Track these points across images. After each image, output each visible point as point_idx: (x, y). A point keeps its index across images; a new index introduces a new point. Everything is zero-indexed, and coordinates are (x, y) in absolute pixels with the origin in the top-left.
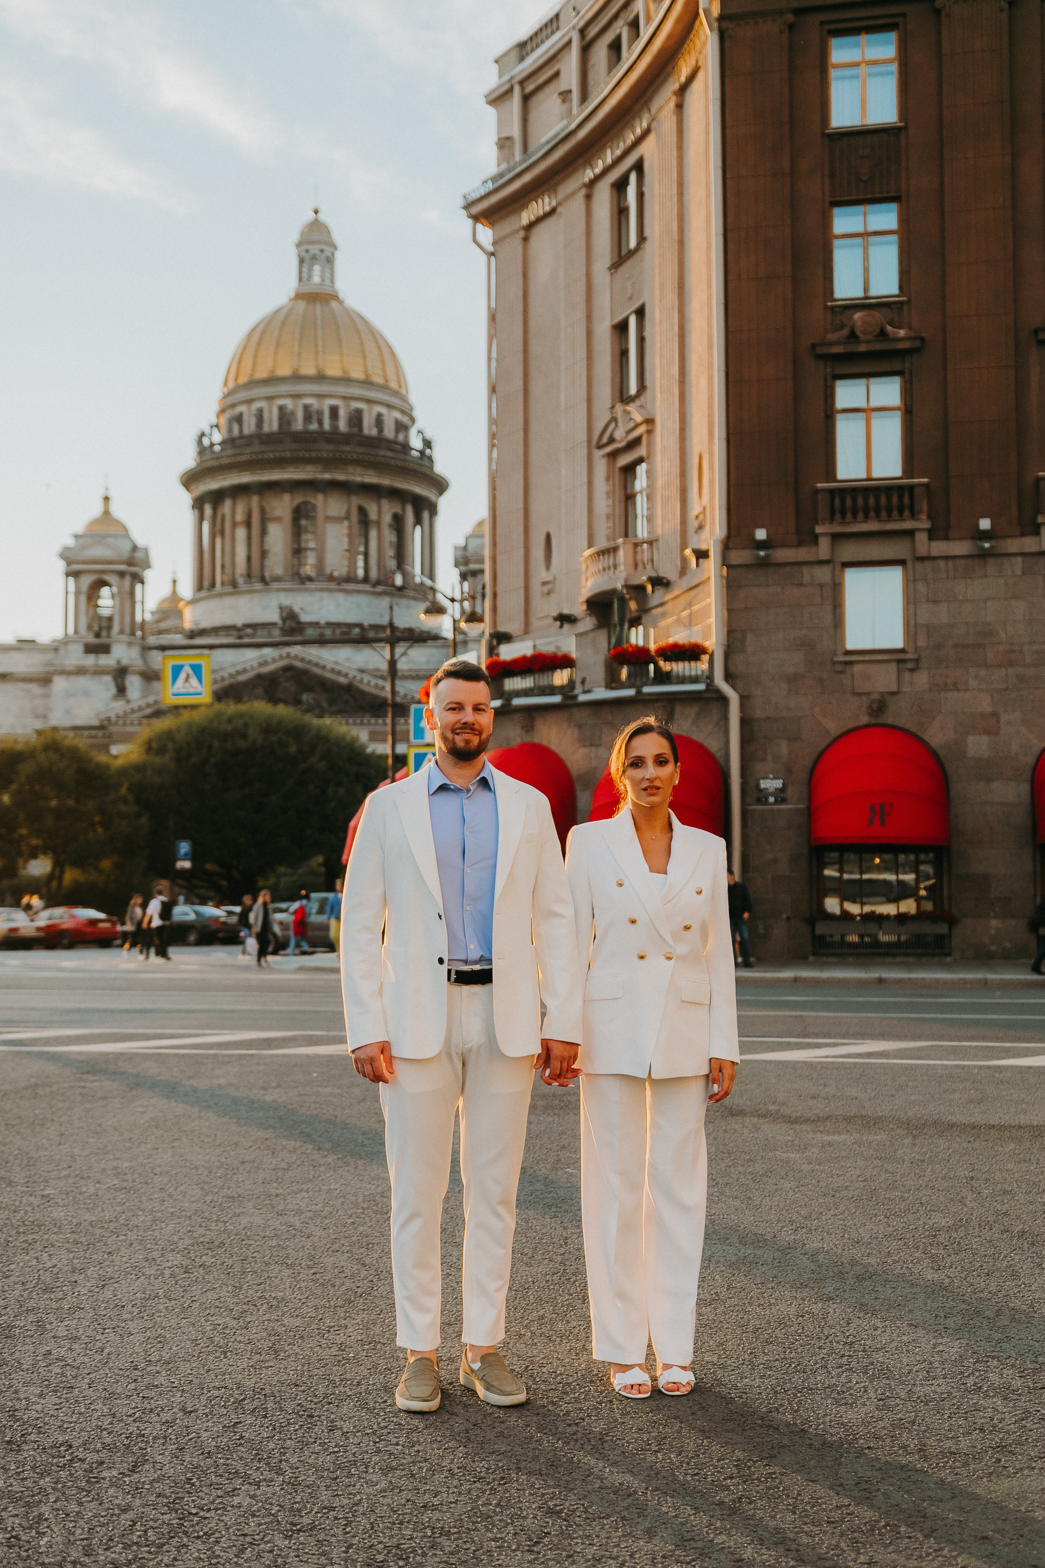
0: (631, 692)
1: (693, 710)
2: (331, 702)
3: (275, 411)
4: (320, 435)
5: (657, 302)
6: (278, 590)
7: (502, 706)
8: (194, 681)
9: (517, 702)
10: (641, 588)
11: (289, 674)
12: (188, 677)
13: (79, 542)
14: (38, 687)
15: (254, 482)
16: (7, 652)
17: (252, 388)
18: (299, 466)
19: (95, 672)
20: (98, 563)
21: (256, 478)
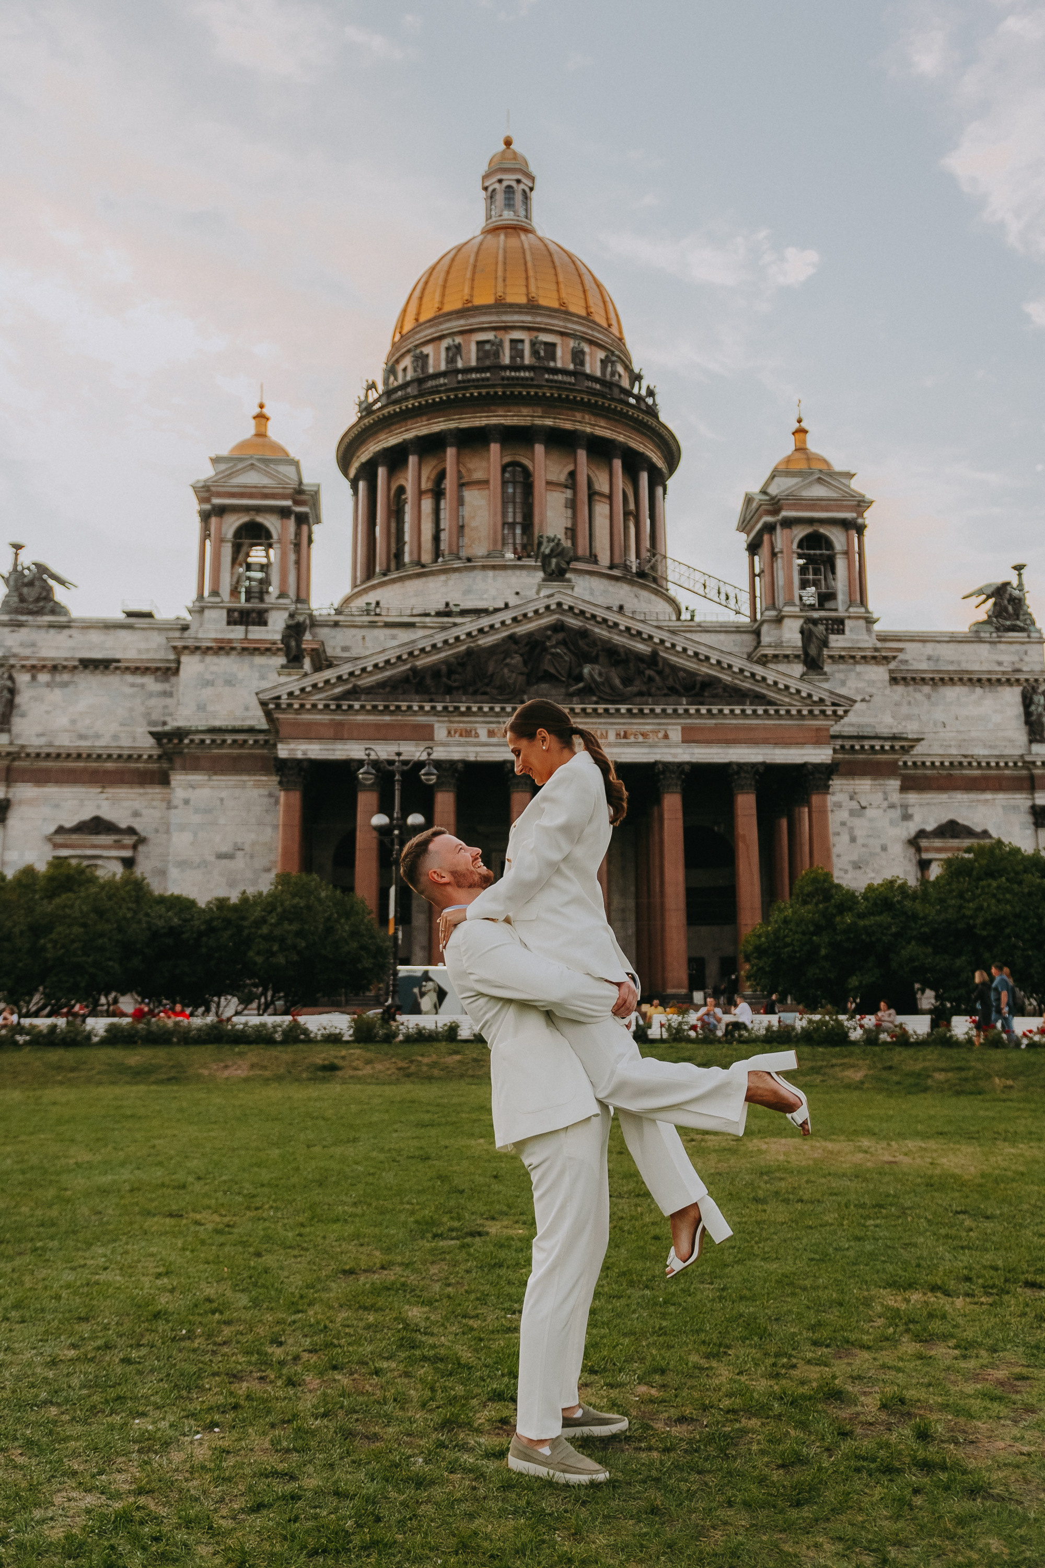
2: (627, 681)
11: (561, 636)
13: (222, 467)
14: (157, 680)
15: (450, 430)
16: (112, 631)
17: (440, 323)
18: (511, 408)
19: (244, 649)
20: (251, 496)
21: (452, 425)
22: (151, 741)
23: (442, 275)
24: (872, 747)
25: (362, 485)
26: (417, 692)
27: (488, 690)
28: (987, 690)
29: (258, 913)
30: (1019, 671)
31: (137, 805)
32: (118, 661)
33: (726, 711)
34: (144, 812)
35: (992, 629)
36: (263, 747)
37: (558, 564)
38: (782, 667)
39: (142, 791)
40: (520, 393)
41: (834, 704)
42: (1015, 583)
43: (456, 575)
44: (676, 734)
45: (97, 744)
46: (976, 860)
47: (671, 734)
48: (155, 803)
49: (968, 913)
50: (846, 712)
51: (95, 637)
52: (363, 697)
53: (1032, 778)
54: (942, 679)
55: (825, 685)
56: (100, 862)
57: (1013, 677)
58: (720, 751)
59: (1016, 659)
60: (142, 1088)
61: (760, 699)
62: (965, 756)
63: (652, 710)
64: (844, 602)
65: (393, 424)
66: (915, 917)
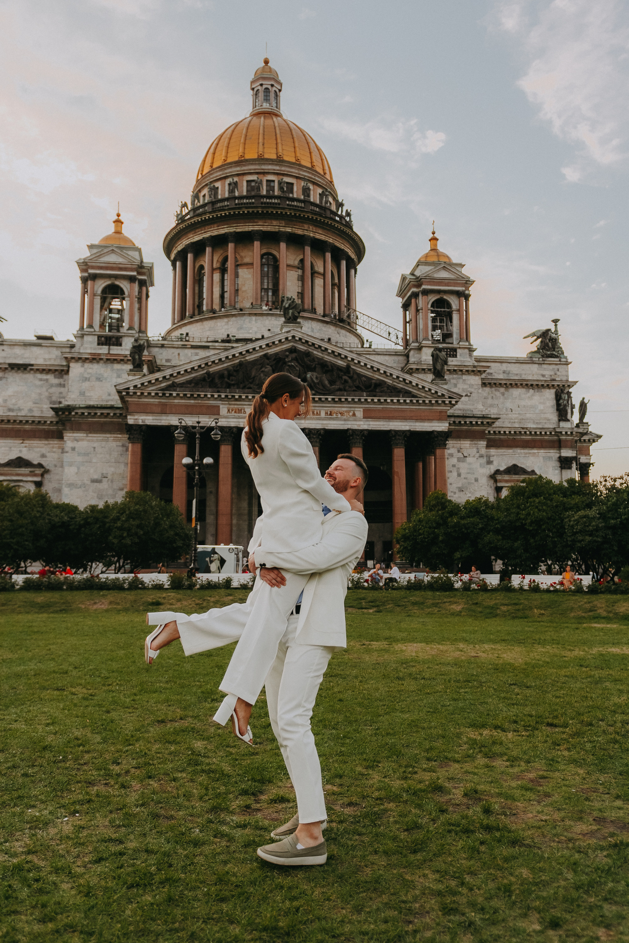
2: (332, 382)
11: (294, 355)
13: (95, 251)
14: (55, 377)
15: (230, 233)
16: (28, 347)
17: (225, 169)
18: (267, 221)
19: (108, 360)
20: (112, 269)
21: (232, 230)
22: (52, 413)
23: (227, 140)
24: (471, 422)
25: (178, 264)
26: (210, 387)
27: (252, 386)
28: (536, 390)
29: (114, 514)
30: (554, 380)
31: (44, 451)
32: (32, 365)
33: (389, 401)
34: (48, 454)
35: (540, 356)
36: (119, 417)
37: (293, 313)
38: (421, 376)
39: (46, 442)
40: (272, 212)
41: (450, 398)
42: (553, 330)
43: (234, 319)
44: (359, 413)
45: (19, 414)
46: (527, 487)
47: (357, 413)
48: (54, 450)
49: (522, 517)
50: (457, 402)
51: (18, 351)
52: (178, 389)
53: (560, 441)
54: (511, 384)
55: (445, 387)
56: (21, 484)
57: (551, 384)
58: (385, 423)
59: (552, 373)
60: (45, 615)
61: (408, 394)
62: (523, 428)
63: (346, 399)
64: (457, 339)
65: (197, 228)
66: (492, 518)
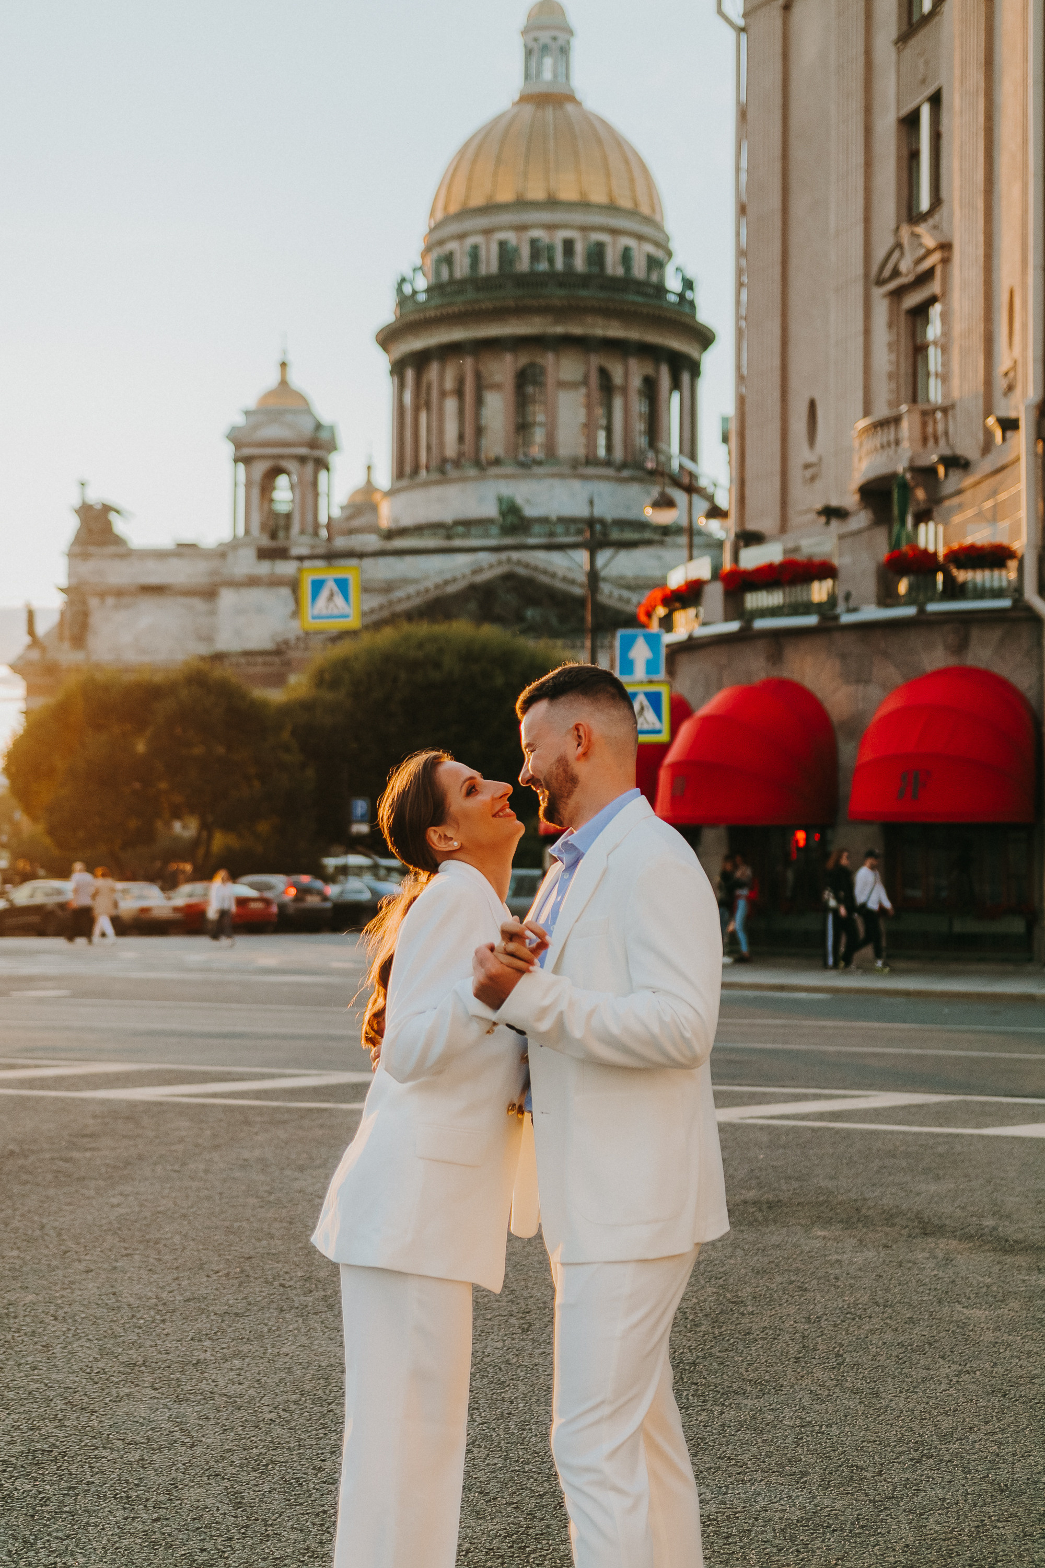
0: (910, 611)
1: (996, 634)
2: (563, 619)
3: (495, 249)
4: (552, 276)
5: (957, 84)
6: (497, 477)
7: (741, 630)
8: (339, 600)
9: (760, 624)
10: (930, 471)
11: (509, 584)
12: (332, 595)
13: (252, 418)
14: (201, 601)
16: (166, 560)
17: (465, 219)
18: (524, 319)
19: (271, 582)
20: (273, 446)
32: (171, 586)
43: (469, 484)
51: (151, 564)
65: (420, 329)
